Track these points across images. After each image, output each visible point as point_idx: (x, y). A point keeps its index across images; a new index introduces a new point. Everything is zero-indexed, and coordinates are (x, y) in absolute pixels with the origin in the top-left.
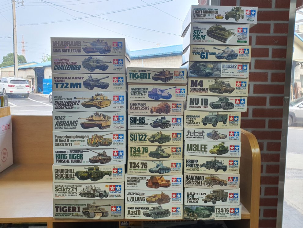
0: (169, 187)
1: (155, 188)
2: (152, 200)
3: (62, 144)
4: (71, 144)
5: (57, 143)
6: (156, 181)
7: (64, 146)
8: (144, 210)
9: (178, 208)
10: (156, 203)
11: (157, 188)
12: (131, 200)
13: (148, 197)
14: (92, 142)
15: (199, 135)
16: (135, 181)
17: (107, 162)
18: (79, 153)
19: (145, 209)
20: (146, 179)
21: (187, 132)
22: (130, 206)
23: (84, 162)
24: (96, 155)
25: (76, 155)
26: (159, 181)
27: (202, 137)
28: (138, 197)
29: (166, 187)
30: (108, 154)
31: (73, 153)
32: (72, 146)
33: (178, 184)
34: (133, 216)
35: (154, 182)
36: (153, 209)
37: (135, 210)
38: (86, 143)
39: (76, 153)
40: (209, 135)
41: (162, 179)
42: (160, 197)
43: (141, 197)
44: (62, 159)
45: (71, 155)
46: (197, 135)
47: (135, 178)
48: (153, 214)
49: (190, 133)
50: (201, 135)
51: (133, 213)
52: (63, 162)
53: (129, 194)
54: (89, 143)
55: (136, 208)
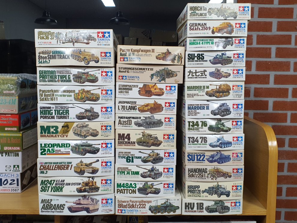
0: (163, 96)
1: (148, 97)
2: (144, 109)
3: (47, 98)
4: (56, 99)
5: (42, 98)
6: (149, 89)
7: (49, 100)
8: (136, 120)
9: (171, 118)
10: (149, 113)
11: (150, 96)
12: (122, 109)
13: (140, 106)
14: (79, 97)
15: (201, 74)
16: (128, 89)
17: (95, 119)
18: (65, 109)
19: (136, 118)
20: (139, 87)
21: (188, 72)
22: (121, 115)
23: (71, 118)
24: (83, 111)
25: (62, 111)
26: (152, 90)
27: (204, 76)
28: (130, 106)
29: (159, 95)
30: (95, 110)
31: (59, 109)
32: (57, 100)
33: (172, 93)
34: (124, 126)
35: (147, 90)
36: (144, 118)
37: (126, 120)
38: (72, 98)
39: (61, 109)
40: (212, 74)
41: (155, 87)
42: (153, 106)
43: (133, 106)
44: (47, 115)
45: (56, 111)
46: (199, 75)
47: (126, 86)
48: (145, 124)
49: (191, 73)
50: (203, 74)
51: (124, 123)
52: (48, 119)
53: (120, 102)
54: (76, 98)
55: (127, 118)
